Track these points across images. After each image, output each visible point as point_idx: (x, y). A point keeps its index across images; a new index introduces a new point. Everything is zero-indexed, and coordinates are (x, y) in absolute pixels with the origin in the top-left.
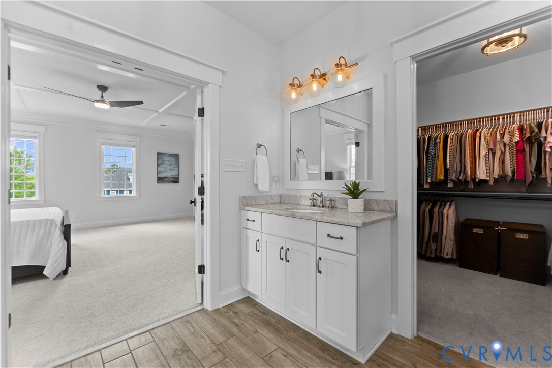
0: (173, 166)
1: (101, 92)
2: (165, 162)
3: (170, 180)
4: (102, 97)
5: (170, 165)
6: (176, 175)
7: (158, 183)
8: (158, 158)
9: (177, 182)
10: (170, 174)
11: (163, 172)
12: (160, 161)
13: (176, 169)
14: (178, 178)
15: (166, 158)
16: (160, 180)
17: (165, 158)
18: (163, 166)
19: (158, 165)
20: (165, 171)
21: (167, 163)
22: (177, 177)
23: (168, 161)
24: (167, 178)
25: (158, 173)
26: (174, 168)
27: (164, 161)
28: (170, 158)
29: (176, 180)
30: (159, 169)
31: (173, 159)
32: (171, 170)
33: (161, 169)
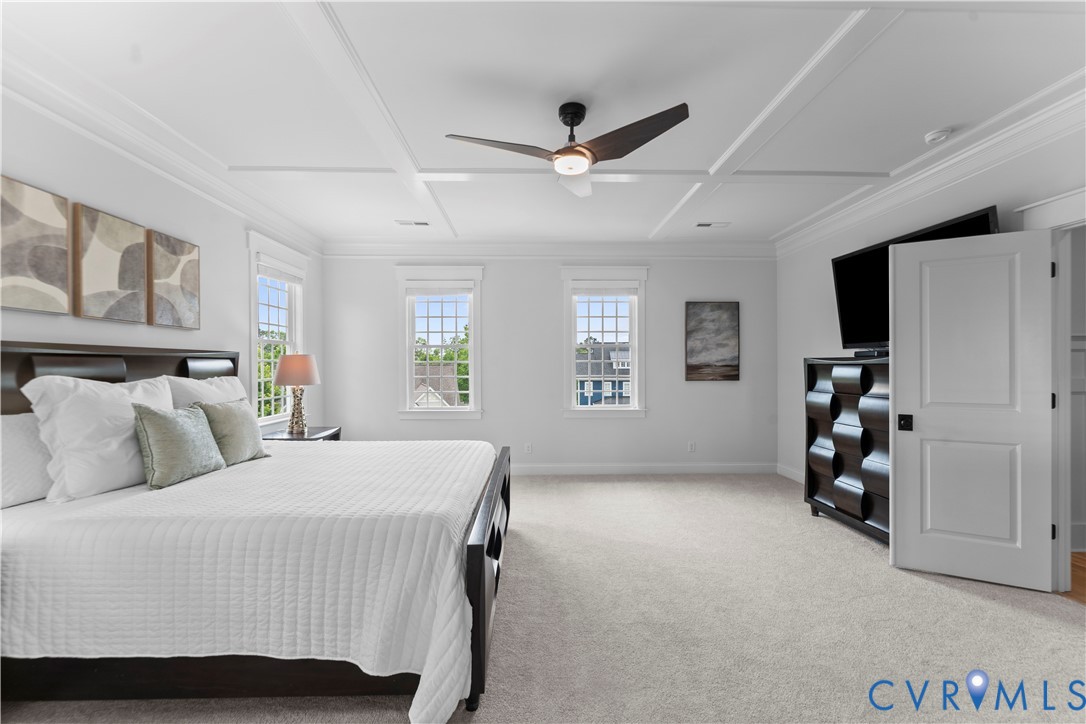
0: (724, 335)
1: (569, 128)
2: (705, 324)
3: (718, 370)
4: (572, 138)
5: (718, 332)
6: (733, 359)
7: (687, 379)
8: (687, 316)
9: (736, 377)
10: (715, 356)
11: (700, 352)
12: (692, 324)
13: (733, 342)
14: (738, 366)
15: (707, 314)
16: (693, 372)
17: (703, 316)
18: (700, 335)
19: (688, 334)
20: (706, 349)
21: (711, 326)
22: (736, 363)
23: (713, 321)
24: (708, 366)
25: (689, 353)
26: (727, 338)
27: (702, 321)
28: (716, 314)
29: (731, 373)
30: (689, 343)
31: (725, 316)
32: (720, 345)
33: (695, 343)
